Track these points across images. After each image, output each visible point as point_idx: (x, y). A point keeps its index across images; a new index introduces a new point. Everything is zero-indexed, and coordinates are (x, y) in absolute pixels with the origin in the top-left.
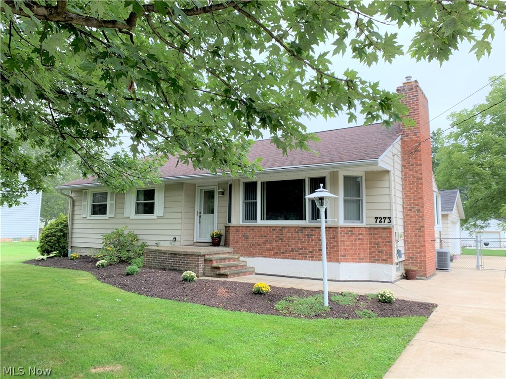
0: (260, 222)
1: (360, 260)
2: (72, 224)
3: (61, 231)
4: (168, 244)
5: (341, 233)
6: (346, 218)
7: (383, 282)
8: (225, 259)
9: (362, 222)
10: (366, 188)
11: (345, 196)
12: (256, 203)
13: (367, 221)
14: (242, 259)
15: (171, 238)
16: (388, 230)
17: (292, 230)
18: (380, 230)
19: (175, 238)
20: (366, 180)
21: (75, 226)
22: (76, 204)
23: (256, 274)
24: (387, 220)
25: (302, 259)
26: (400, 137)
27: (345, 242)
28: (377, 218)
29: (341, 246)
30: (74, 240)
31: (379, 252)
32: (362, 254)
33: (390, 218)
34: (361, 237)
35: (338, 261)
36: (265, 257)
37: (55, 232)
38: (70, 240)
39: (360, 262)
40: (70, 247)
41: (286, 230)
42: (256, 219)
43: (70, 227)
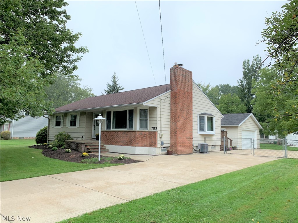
0: (112, 129)
1: (145, 146)
2: (49, 130)
3: (44, 133)
4: (80, 139)
5: (137, 134)
6: (140, 127)
7: (153, 155)
8: (95, 145)
9: (147, 129)
10: (149, 114)
11: (140, 117)
12: (111, 121)
13: (149, 129)
14: (105, 146)
15: (81, 137)
16: (155, 133)
17: (121, 133)
18: (153, 132)
19: (83, 137)
20: (149, 111)
21: (50, 131)
22: (50, 121)
23: (109, 152)
24: (155, 128)
25: (124, 146)
26: (170, 91)
27: (138, 138)
28: (152, 127)
29: (137, 140)
30: (49, 137)
31: (152, 142)
32: (146, 143)
33: (156, 127)
34: (145, 135)
35: (135, 146)
36: (112, 145)
37: (42, 134)
38: (48, 137)
39: (144, 147)
40: (47, 141)
41: (119, 132)
42: (110, 128)
43: (48, 131)
